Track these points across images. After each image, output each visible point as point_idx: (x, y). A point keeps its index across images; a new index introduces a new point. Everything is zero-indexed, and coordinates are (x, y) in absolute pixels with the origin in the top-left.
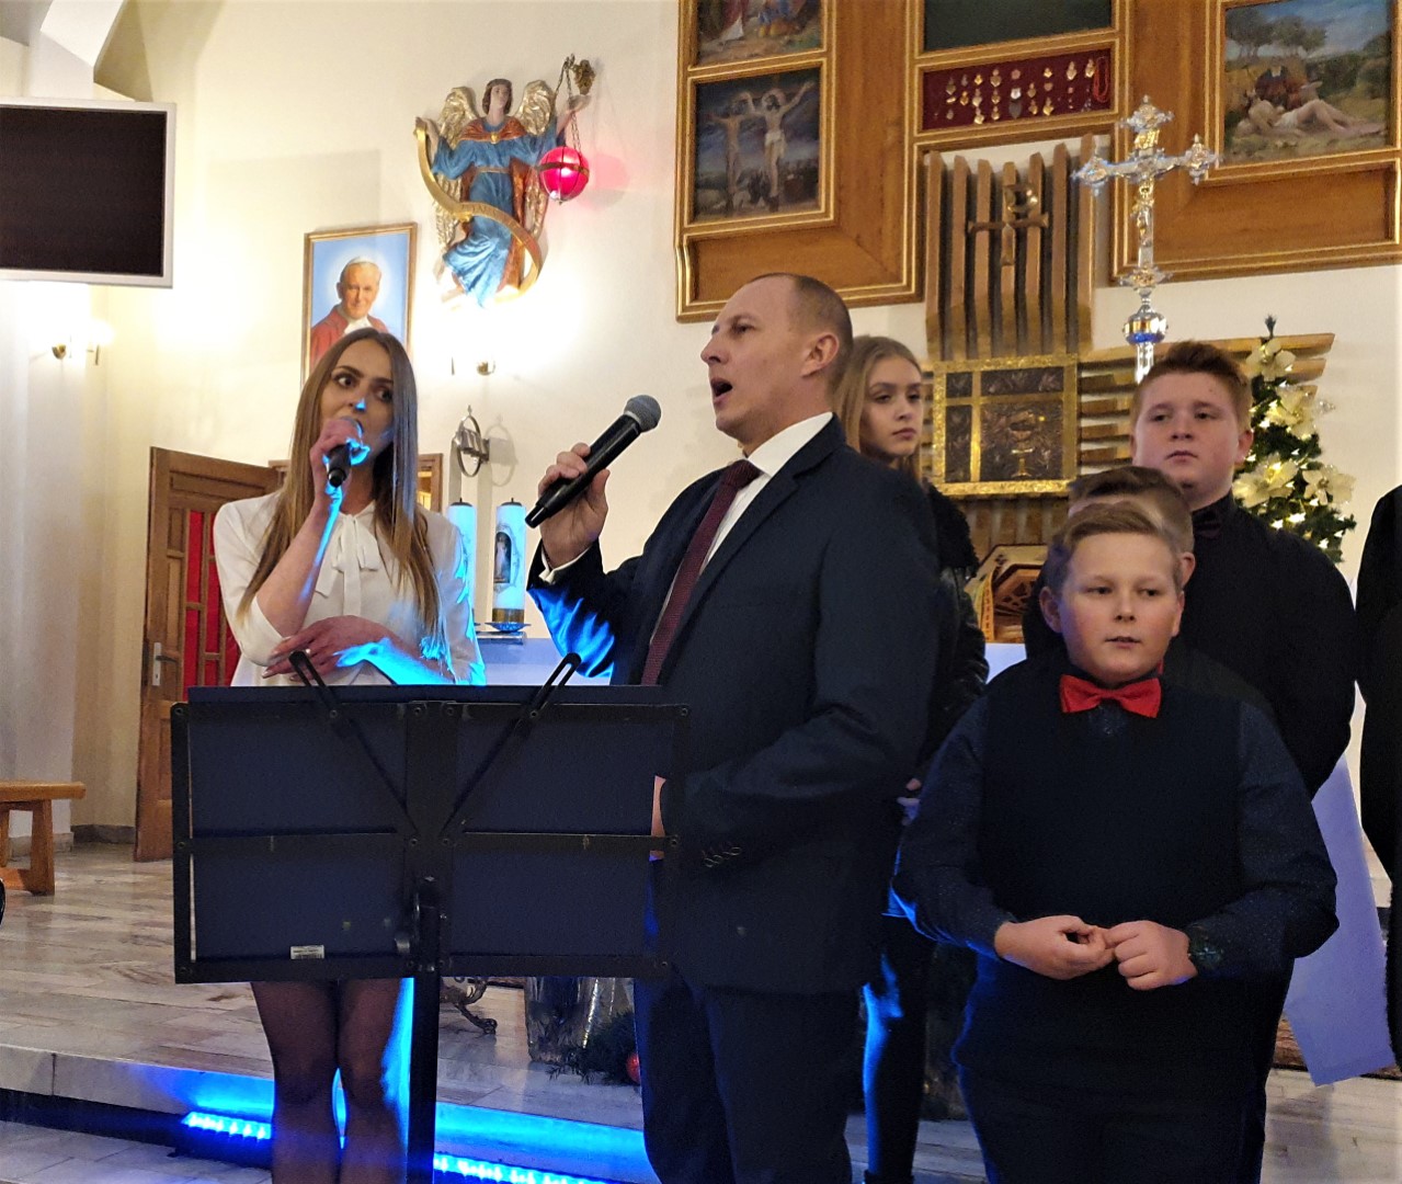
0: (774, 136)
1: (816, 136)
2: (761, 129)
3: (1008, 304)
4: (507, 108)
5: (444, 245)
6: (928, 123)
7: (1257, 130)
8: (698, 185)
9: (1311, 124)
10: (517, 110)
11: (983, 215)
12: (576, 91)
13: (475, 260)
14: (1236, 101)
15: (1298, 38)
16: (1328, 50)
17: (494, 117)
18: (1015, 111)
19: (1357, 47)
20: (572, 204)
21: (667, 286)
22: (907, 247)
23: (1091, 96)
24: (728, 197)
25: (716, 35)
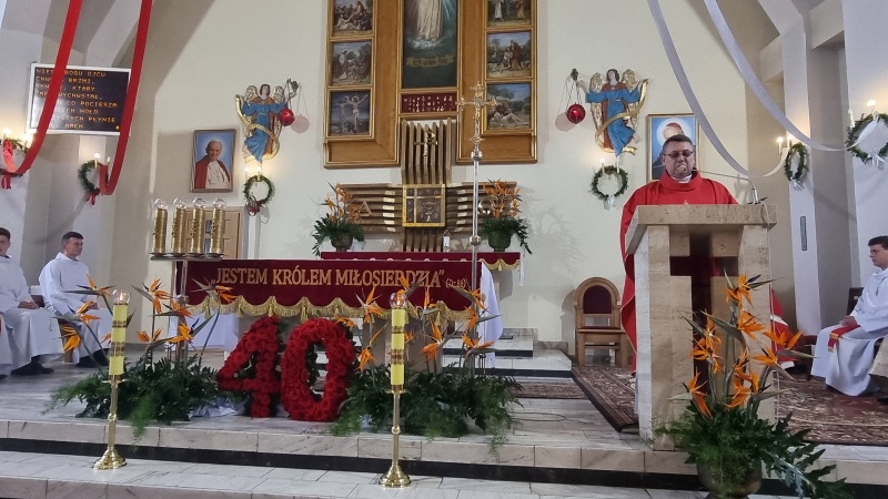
0: (356, 111)
1: (368, 111)
2: (351, 108)
3: (426, 168)
4: (268, 94)
6: (403, 110)
7: (496, 121)
8: (331, 125)
9: (510, 120)
10: (272, 95)
11: (419, 139)
12: (291, 91)
15: (507, 96)
16: (514, 100)
17: (264, 97)
18: (429, 109)
19: (522, 99)
20: (289, 127)
21: (321, 156)
22: (396, 148)
23: (451, 106)
24: (341, 129)
25: (338, 77)
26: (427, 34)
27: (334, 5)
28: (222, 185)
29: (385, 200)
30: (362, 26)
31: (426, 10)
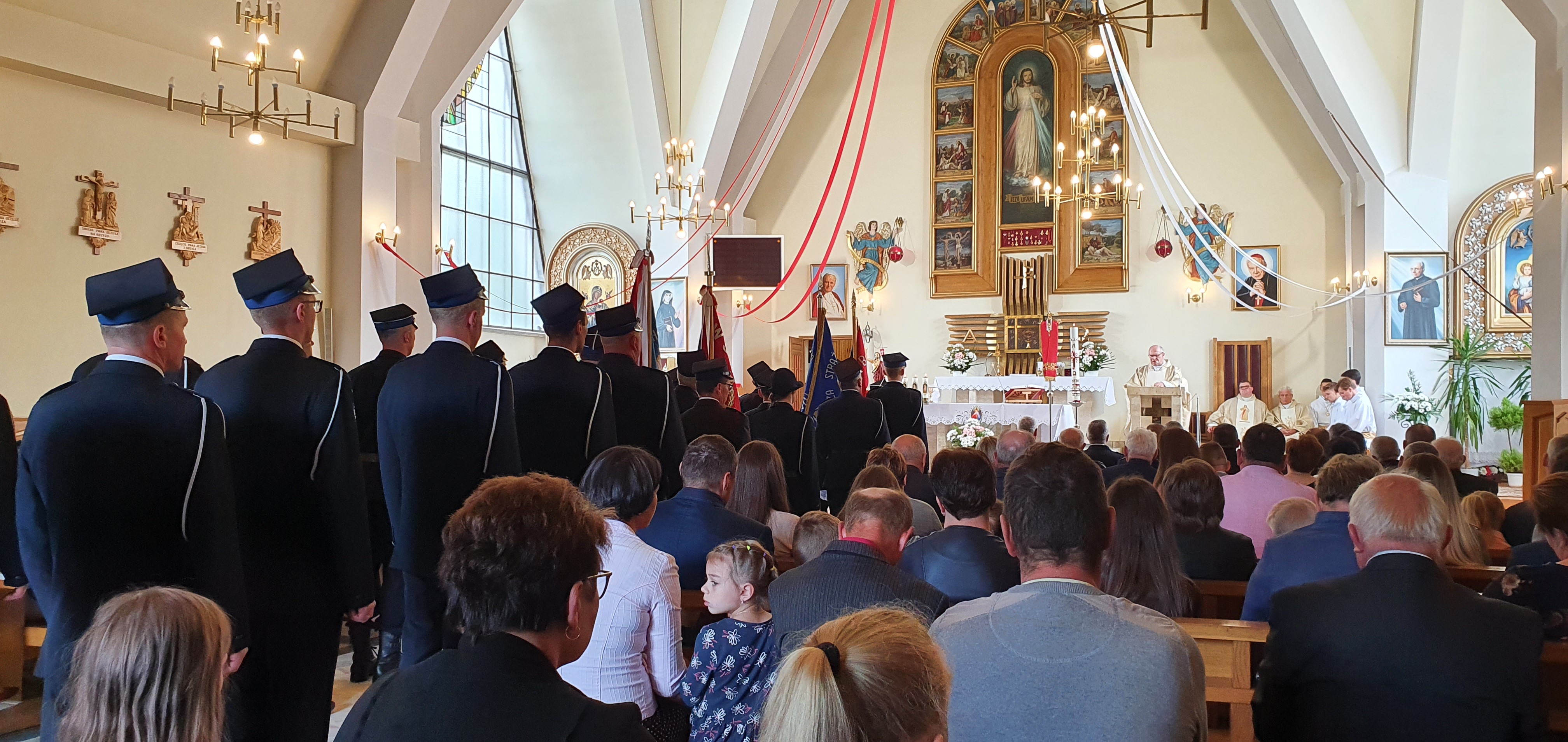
0: (958, 246)
1: (971, 247)
2: (955, 244)
3: (1025, 300)
4: (876, 230)
5: (857, 272)
6: (1002, 246)
7: (1090, 254)
8: (936, 259)
9: (1103, 254)
10: (879, 231)
11: (1018, 272)
12: (898, 227)
13: (866, 276)
14: (1085, 246)
15: (1100, 230)
16: (1107, 234)
17: (872, 233)
18: (1027, 243)
19: (1114, 234)
20: (897, 263)
21: (927, 287)
22: (997, 281)
23: (1047, 240)
24: (946, 263)
25: (941, 214)
26: (1025, 171)
27: (937, 145)
28: (839, 315)
29: (988, 328)
30: (963, 165)
31: (1024, 148)
